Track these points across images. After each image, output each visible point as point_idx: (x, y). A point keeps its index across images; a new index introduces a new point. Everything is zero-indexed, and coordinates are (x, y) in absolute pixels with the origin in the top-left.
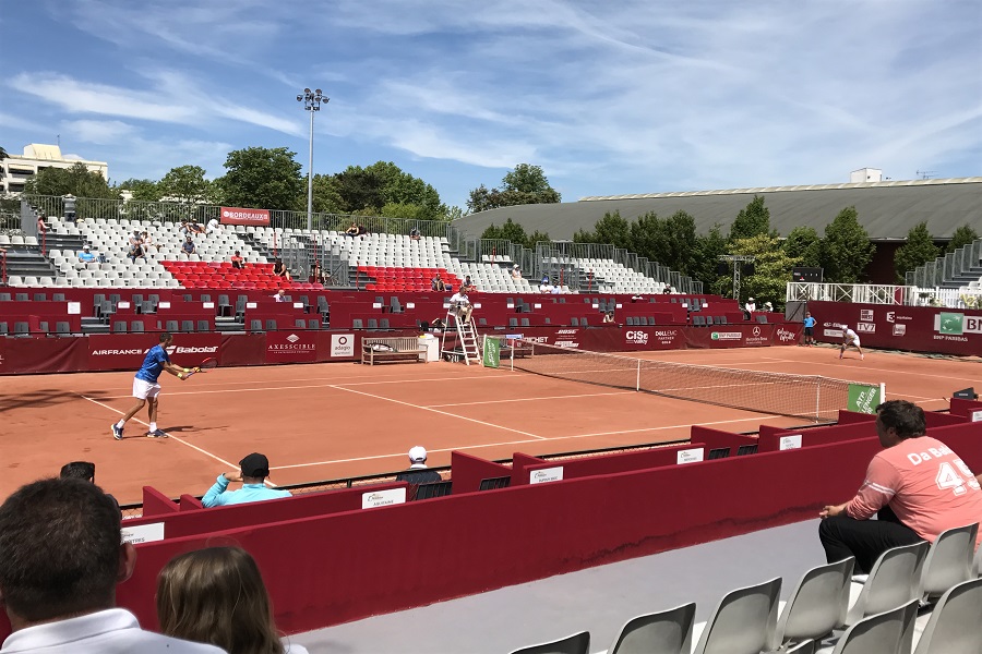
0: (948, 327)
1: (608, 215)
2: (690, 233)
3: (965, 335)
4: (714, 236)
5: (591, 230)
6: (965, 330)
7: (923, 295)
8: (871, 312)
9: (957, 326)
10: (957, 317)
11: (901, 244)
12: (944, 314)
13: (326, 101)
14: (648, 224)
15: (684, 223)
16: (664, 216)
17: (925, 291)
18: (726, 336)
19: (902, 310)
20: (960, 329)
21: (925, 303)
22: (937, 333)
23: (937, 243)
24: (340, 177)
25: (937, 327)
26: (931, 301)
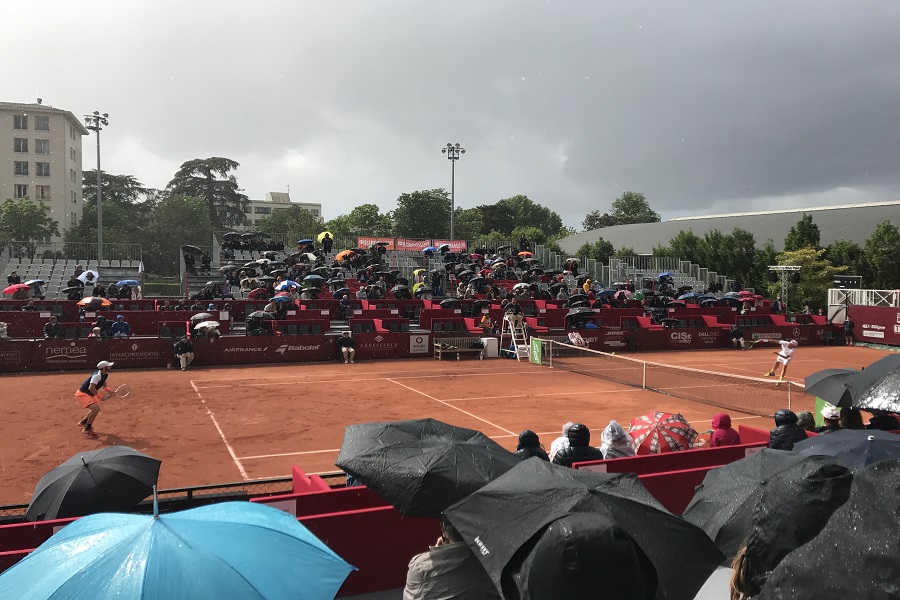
2: (750, 246)
4: (769, 249)
13: (463, 152)
14: (716, 239)
15: (744, 239)
16: (727, 232)
18: (766, 336)
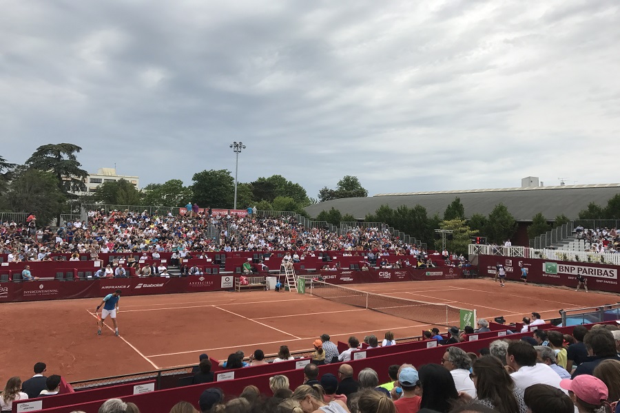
0: (550, 269)
1: (382, 206)
2: (424, 216)
3: (558, 274)
4: (436, 218)
5: (374, 214)
6: (558, 271)
7: (536, 253)
8: (511, 261)
9: (554, 270)
10: (554, 265)
11: (530, 223)
12: (548, 263)
13: (244, 148)
14: (403, 211)
15: (420, 211)
16: (411, 207)
17: (538, 250)
18: (434, 273)
19: (527, 260)
20: (556, 271)
21: (537, 257)
22: (544, 273)
23: (548, 223)
24: (253, 184)
25: (544, 270)
26: (541, 256)
